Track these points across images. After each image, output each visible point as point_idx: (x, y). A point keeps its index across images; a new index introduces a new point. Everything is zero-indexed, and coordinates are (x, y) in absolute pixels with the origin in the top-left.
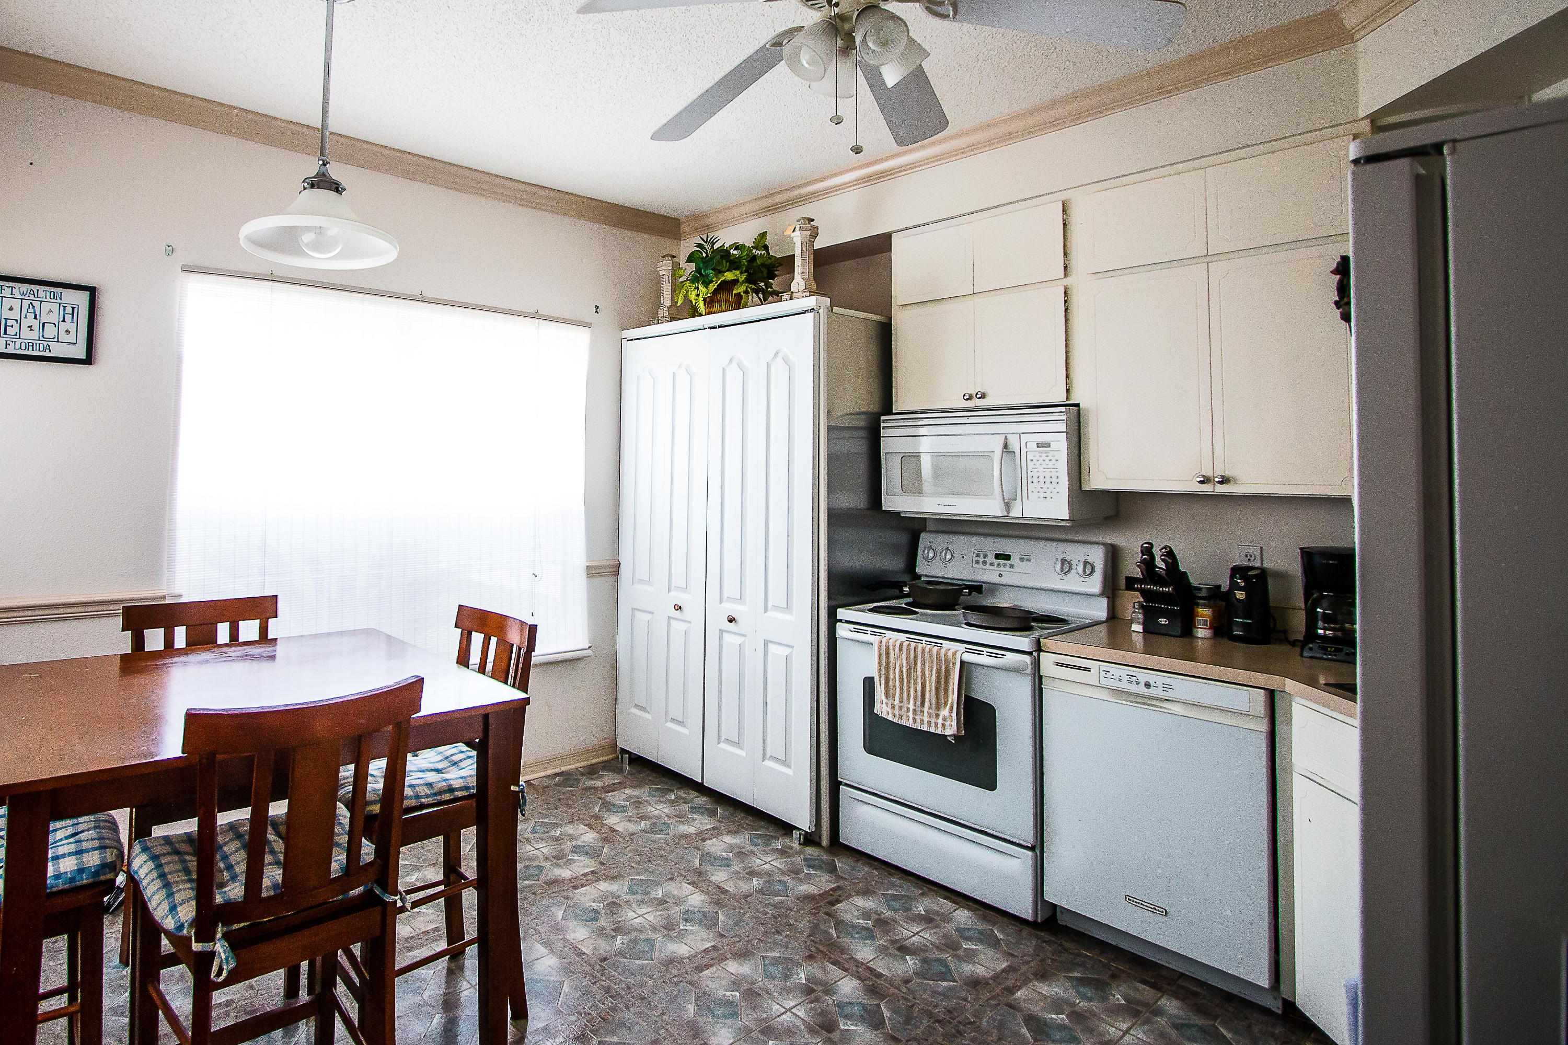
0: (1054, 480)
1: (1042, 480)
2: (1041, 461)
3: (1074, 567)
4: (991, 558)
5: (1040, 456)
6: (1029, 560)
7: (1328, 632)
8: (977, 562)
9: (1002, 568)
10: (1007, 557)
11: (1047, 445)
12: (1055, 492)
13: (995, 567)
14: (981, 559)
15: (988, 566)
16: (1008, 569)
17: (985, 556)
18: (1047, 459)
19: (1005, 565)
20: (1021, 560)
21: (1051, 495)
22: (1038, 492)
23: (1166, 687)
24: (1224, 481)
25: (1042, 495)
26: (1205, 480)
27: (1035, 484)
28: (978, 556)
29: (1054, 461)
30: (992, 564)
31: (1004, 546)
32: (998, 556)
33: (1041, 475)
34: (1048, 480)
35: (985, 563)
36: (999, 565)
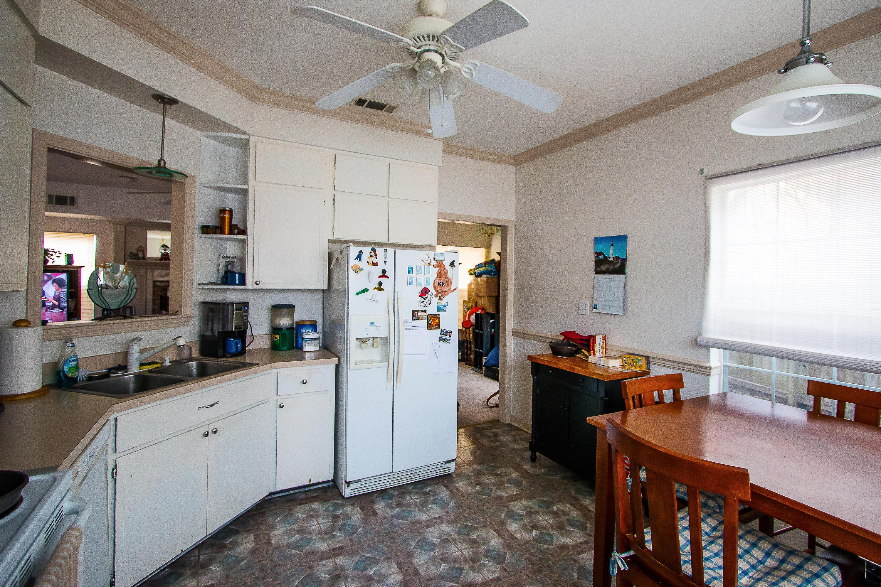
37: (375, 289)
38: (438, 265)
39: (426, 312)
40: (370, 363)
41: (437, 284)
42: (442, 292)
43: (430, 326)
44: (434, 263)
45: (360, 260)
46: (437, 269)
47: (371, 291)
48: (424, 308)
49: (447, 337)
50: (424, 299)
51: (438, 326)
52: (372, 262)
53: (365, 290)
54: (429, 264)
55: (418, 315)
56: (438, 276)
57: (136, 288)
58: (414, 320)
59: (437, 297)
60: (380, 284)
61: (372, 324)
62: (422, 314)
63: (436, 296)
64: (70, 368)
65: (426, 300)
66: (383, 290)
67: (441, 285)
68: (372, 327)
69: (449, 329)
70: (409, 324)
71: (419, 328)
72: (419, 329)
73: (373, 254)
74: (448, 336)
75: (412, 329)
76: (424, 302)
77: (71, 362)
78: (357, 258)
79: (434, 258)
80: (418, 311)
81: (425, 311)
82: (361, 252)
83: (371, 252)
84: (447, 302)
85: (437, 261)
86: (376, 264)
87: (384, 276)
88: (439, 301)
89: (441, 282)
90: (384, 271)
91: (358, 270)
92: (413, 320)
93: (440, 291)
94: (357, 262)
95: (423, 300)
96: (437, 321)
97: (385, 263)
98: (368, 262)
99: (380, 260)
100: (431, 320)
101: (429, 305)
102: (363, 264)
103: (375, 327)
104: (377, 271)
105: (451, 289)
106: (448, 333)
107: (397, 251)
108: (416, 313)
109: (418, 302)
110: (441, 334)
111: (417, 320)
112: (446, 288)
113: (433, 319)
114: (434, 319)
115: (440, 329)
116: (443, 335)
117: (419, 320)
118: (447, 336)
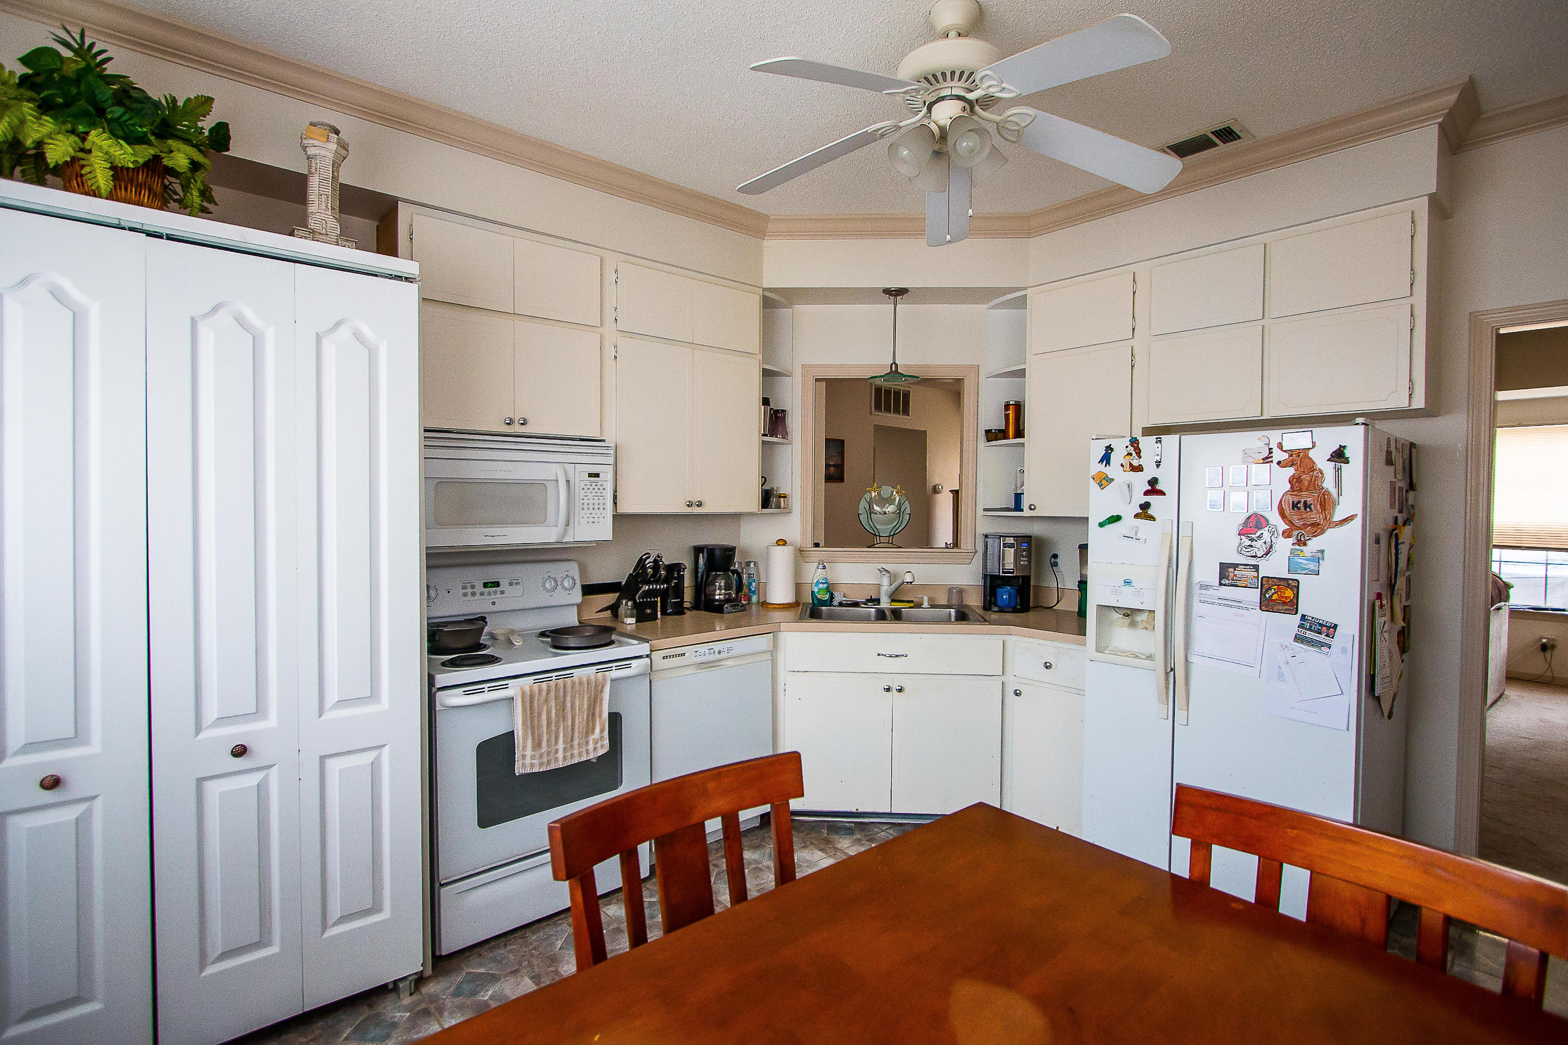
0: (601, 507)
1: (591, 507)
2: (591, 490)
3: (559, 583)
4: (479, 588)
5: (591, 485)
6: (517, 584)
7: (721, 597)
8: (465, 595)
9: (493, 596)
10: (497, 584)
11: (597, 475)
12: (601, 516)
13: (486, 597)
14: (469, 591)
15: (478, 596)
16: (499, 595)
17: (473, 587)
18: (596, 488)
19: (495, 592)
20: (511, 584)
21: (599, 520)
22: (588, 517)
23: (729, 649)
24: (700, 505)
25: (591, 520)
26: (690, 505)
27: (586, 511)
28: (464, 588)
29: (601, 489)
30: (482, 594)
31: (492, 573)
32: (486, 585)
33: (591, 502)
34: (596, 507)
35: (473, 594)
36: (489, 594)
37: (1137, 516)
38: (1292, 461)
39: (1257, 571)
40: (1127, 656)
41: (1288, 510)
42: (1305, 526)
43: (1266, 604)
44: (1278, 456)
45: (1108, 463)
46: (1291, 471)
47: (1129, 522)
48: (1253, 561)
49: (1322, 638)
50: (1252, 540)
51: (1292, 606)
52: (1131, 464)
53: (1117, 519)
54: (1267, 460)
55: (1235, 575)
56: (1291, 487)
57: (910, 514)
58: (1225, 585)
59: (1289, 536)
60: (1145, 506)
61: (1127, 583)
62: (1248, 574)
63: (1287, 534)
64: (819, 589)
65: (1259, 544)
66: (1152, 518)
67: (1299, 508)
68: (1127, 589)
69: (1327, 617)
70: (1211, 592)
71: (1237, 604)
72: (1239, 608)
73: (1131, 449)
74: (1323, 636)
75: (1220, 604)
76: (1252, 546)
77: (820, 584)
78: (1101, 461)
79: (1280, 446)
80: (1235, 566)
81: (1256, 568)
82: (1109, 449)
83: (1127, 447)
84: (1322, 552)
85: (1291, 452)
86: (1139, 469)
87: (1153, 488)
88: (1297, 547)
89: (1299, 502)
90: (1153, 482)
91: (1104, 482)
92: (1221, 584)
93: (1298, 523)
94: (1102, 467)
95: (1249, 543)
96: (1289, 593)
97: (1158, 466)
98: (1122, 465)
99: (1147, 460)
100: (1270, 589)
101: (1267, 554)
102: (1114, 470)
103: (1133, 589)
104: (1140, 482)
105: (1334, 520)
106: (1324, 628)
107: (1182, 437)
108: (1231, 570)
109: (1236, 547)
110: (1303, 628)
111: (1232, 585)
112: (1315, 516)
113: (1276, 587)
114: (1279, 589)
115: (1299, 616)
116: (1306, 629)
117: (1237, 586)
118: (1320, 633)
